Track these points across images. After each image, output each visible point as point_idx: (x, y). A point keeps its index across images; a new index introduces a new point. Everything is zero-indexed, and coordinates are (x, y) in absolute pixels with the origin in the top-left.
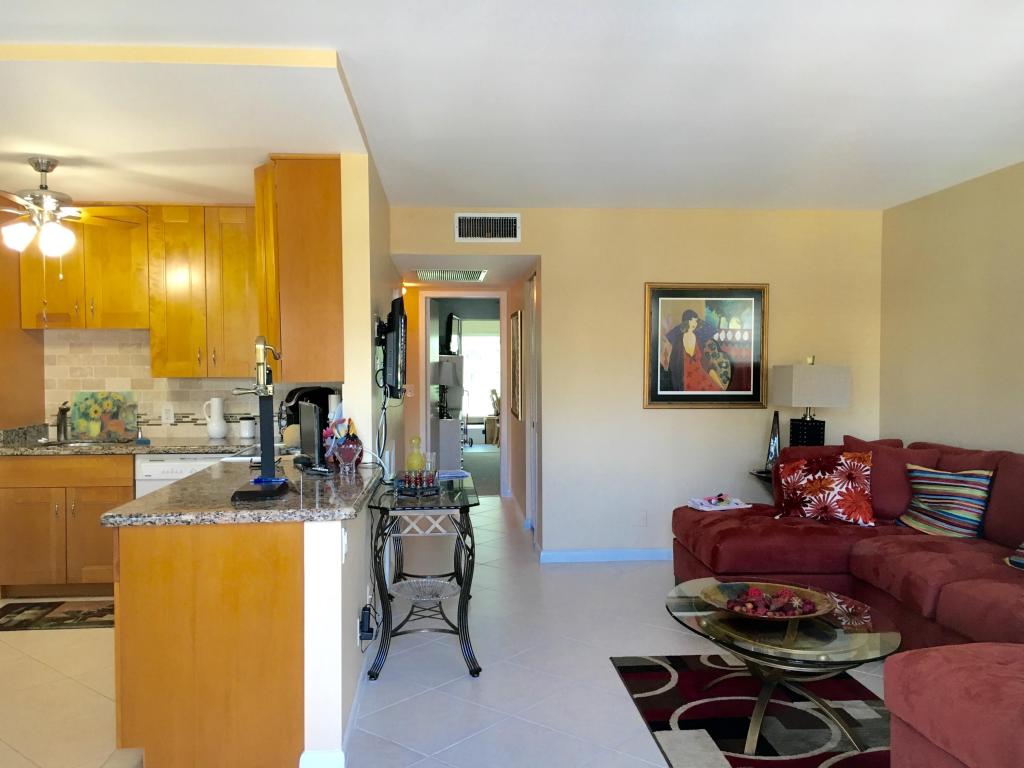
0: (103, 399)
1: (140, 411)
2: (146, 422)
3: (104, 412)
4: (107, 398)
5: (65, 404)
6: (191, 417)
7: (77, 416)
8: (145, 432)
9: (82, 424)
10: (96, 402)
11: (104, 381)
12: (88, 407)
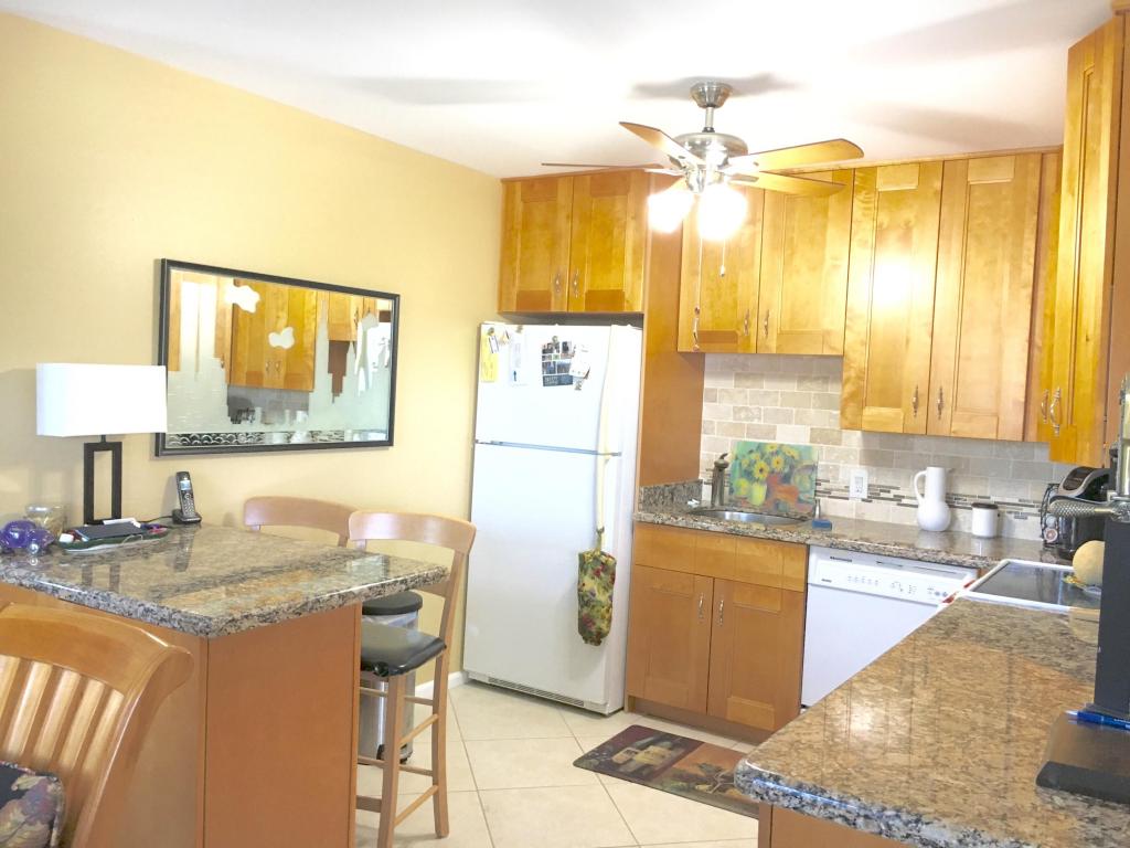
0: (772, 454)
1: (820, 475)
2: (827, 492)
3: (772, 472)
4: (777, 453)
5: (722, 457)
6: (894, 492)
7: (737, 474)
8: (830, 507)
9: (743, 485)
10: (763, 456)
11: (775, 428)
12: (752, 464)
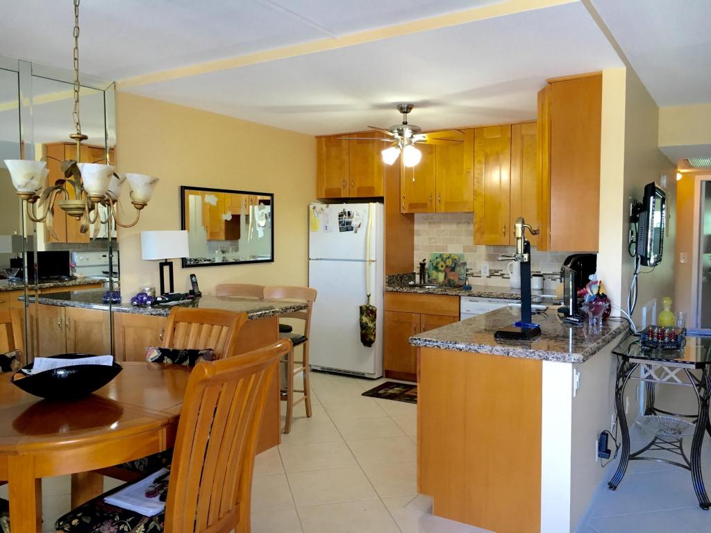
0: (446, 258)
1: (468, 267)
2: (472, 275)
3: (447, 267)
4: (449, 258)
5: (424, 261)
6: (500, 272)
7: (431, 269)
8: (471, 281)
9: (434, 273)
10: (442, 260)
11: (447, 246)
12: (438, 263)
